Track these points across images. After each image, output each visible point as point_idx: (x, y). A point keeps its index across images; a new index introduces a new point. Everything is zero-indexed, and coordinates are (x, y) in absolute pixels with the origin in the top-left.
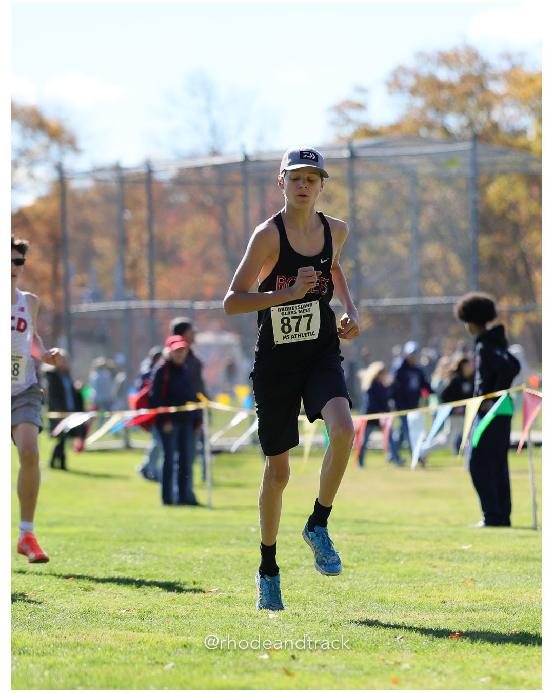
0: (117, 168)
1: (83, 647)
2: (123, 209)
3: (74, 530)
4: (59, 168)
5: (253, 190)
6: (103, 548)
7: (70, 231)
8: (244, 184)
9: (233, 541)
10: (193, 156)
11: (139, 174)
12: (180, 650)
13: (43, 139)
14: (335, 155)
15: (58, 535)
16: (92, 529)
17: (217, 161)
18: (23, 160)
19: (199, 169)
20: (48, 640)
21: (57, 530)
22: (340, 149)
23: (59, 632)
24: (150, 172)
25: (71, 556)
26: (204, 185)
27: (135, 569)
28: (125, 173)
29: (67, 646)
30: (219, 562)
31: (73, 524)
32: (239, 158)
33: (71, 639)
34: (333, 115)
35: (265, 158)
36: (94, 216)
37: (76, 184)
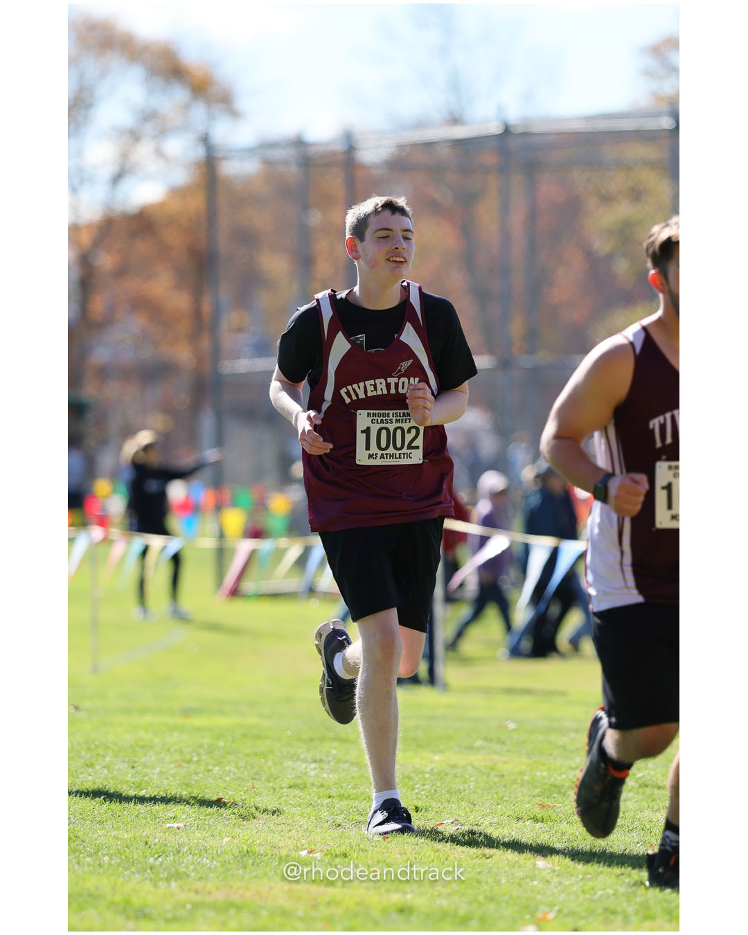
0: (299, 143)
1: (238, 908)
2: (306, 207)
3: (222, 721)
4: (205, 140)
5: (517, 181)
6: (271, 751)
7: (223, 244)
8: (503, 170)
9: (479, 743)
10: (419, 125)
11: (334, 154)
12: (394, 916)
13: (180, 94)
14: (650, 124)
15: (198, 729)
16: (252, 720)
17: (460, 132)
18: (149, 128)
19: (429, 145)
20: (183, 897)
21: (196, 721)
22: (657, 115)
23: (200, 885)
24: (351, 149)
25: (219, 763)
26: (435, 171)
27: (322, 786)
28: (313, 150)
29: (213, 907)
30: (455, 776)
31: (221, 712)
32: (495, 128)
33: (219, 897)
34: (650, 62)
35: (537, 129)
36: (261, 220)
37: (232, 168)
